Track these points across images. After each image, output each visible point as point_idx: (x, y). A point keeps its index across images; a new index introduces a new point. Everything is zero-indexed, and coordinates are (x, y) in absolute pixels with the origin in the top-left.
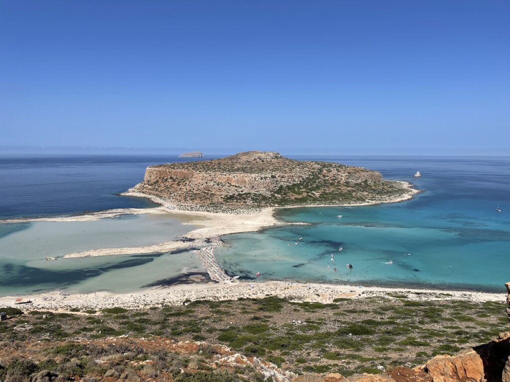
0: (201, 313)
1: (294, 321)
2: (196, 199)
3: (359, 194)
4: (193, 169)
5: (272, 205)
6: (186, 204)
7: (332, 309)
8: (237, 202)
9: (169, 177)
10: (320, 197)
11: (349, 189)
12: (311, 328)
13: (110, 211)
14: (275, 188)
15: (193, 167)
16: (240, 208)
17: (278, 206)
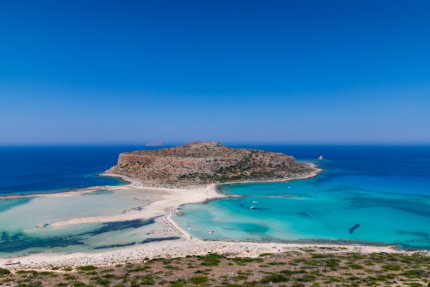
0: (155, 268)
1: (228, 273)
2: (157, 178)
3: (279, 173)
4: (154, 155)
5: (215, 181)
6: (149, 182)
7: (258, 262)
8: (188, 180)
9: (137, 161)
10: (250, 175)
11: (272, 169)
12: (241, 278)
13: (90, 188)
14: (217, 169)
15: (155, 154)
16: (190, 184)
17: (219, 183)
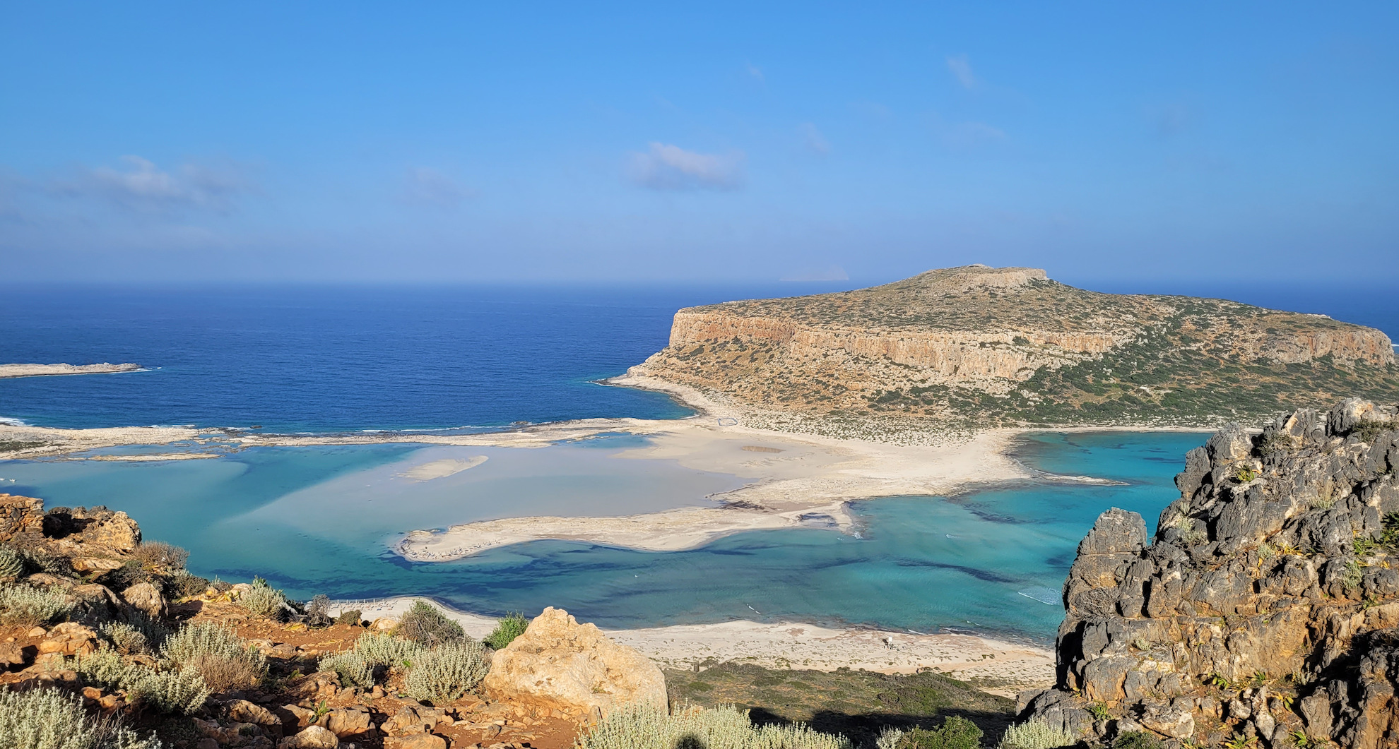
2: (794, 399)
4: (792, 317)
5: (1011, 420)
6: (768, 412)
8: (907, 410)
9: (733, 337)
10: (1164, 404)
14: (1022, 373)
15: (793, 313)
16: (914, 426)
17: (1027, 426)
